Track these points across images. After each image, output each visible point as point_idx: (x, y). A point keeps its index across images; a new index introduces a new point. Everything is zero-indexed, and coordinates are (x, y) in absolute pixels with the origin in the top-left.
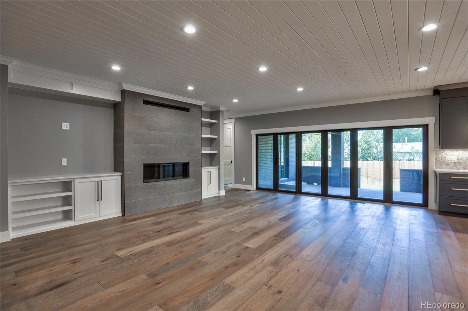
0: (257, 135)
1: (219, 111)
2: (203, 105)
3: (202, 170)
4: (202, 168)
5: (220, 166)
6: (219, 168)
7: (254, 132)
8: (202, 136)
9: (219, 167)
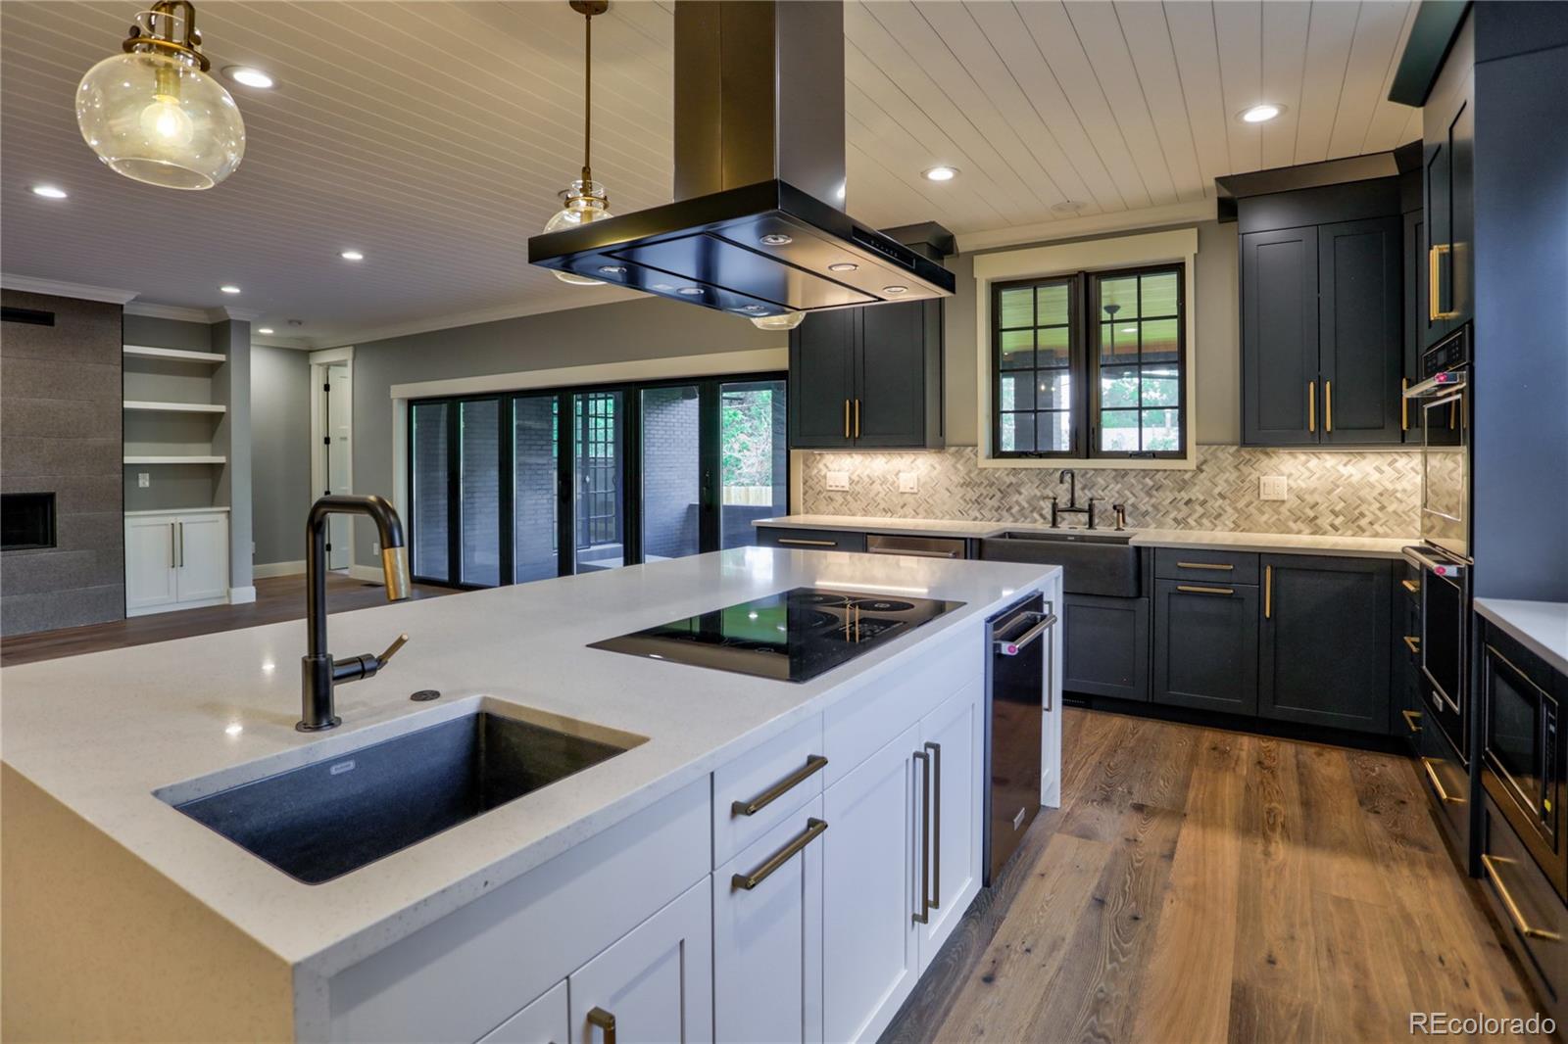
0: (411, 402)
1: (229, 322)
2: (128, 303)
3: (126, 520)
4: (126, 513)
5: (231, 506)
6: (228, 512)
7: (401, 391)
8: (125, 406)
9: (228, 509)
